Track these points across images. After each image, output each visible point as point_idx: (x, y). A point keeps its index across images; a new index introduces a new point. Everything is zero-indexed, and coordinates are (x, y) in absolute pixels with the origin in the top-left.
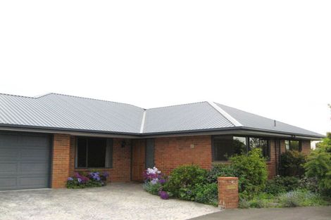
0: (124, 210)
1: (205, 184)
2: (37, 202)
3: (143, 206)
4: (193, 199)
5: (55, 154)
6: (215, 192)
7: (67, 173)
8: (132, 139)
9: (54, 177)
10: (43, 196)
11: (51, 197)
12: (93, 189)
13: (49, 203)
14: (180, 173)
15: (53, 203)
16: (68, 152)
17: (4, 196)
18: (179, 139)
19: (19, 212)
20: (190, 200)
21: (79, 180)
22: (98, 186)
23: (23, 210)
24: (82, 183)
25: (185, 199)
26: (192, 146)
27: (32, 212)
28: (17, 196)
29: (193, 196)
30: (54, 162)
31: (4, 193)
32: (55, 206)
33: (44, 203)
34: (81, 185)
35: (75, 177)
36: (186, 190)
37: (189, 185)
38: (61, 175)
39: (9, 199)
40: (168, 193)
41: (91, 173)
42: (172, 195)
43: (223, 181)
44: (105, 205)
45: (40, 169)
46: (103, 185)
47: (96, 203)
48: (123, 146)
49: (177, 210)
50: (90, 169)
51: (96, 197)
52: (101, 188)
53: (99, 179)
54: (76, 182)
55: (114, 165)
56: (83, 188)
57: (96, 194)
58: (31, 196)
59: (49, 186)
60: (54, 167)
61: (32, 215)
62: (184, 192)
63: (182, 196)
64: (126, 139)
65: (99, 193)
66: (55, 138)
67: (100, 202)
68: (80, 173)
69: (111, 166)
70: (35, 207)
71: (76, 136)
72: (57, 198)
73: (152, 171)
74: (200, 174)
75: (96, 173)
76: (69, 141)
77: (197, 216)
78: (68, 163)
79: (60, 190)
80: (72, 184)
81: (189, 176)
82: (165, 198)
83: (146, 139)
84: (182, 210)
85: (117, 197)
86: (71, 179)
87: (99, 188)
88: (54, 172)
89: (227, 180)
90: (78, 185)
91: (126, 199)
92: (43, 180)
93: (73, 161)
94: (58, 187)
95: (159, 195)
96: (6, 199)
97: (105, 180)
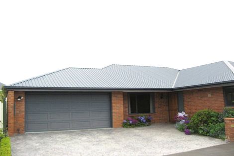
0: (155, 142)
1: (216, 123)
2: (100, 137)
3: (170, 140)
4: (208, 134)
5: (114, 105)
6: (223, 130)
7: (122, 118)
8: (168, 93)
9: (114, 120)
10: (105, 133)
11: (111, 133)
12: (140, 128)
13: (107, 137)
14: (199, 115)
15: (110, 137)
16: (122, 103)
17: (81, 133)
18: (200, 90)
19: (87, 143)
20: (206, 135)
21: (131, 122)
22: (144, 126)
23: (90, 141)
24: (132, 124)
25: (202, 135)
26: (209, 95)
27: (95, 143)
28: (89, 133)
29: (208, 132)
30: (113, 111)
31: (82, 131)
32: (110, 139)
33: (104, 137)
34: (133, 126)
35: (128, 120)
36: (202, 128)
37: (205, 124)
38: (118, 119)
39: (84, 135)
40: (190, 130)
41: (139, 117)
42: (193, 131)
43: (228, 121)
44: (144, 139)
45: (105, 115)
46: (148, 125)
47: (138, 137)
48: (162, 98)
49: (193, 142)
50: (139, 114)
51: (140, 133)
52: (146, 127)
53: (144, 121)
54: (128, 124)
55: (156, 111)
56: (133, 127)
57: (141, 131)
58: (98, 133)
59: (111, 126)
60: (113, 114)
61: (94, 145)
62: (202, 129)
63: (200, 132)
64: (164, 92)
65: (143, 131)
66: (113, 95)
67: (141, 136)
68: (132, 117)
69: (154, 112)
70: (98, 140)
71: (128, 93)
72: (114, 134)
73: (180, 115)
74: (213, 116)
75: (143, 117)
76: (122, 96)
77: (206, 147)
78: (122, 111)
79: (118, 128)
80: (127, 125)
81: (205, 117)
82: (188, 133)
83: (177, 92)
84: (196, 142)
85: (154, 133)
86: (125, 121)
87: (144, 127)
88: (113, 117)
89: (231, 121)
90: (130, 125)
91: (160, 134)
92: (107, 122)
93: (127, 109)
94: (117, 127)
95: (185, 132)
96: (82, 134)
97: (150, 121)
